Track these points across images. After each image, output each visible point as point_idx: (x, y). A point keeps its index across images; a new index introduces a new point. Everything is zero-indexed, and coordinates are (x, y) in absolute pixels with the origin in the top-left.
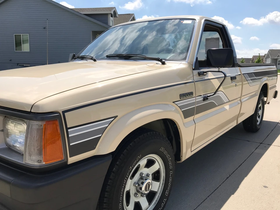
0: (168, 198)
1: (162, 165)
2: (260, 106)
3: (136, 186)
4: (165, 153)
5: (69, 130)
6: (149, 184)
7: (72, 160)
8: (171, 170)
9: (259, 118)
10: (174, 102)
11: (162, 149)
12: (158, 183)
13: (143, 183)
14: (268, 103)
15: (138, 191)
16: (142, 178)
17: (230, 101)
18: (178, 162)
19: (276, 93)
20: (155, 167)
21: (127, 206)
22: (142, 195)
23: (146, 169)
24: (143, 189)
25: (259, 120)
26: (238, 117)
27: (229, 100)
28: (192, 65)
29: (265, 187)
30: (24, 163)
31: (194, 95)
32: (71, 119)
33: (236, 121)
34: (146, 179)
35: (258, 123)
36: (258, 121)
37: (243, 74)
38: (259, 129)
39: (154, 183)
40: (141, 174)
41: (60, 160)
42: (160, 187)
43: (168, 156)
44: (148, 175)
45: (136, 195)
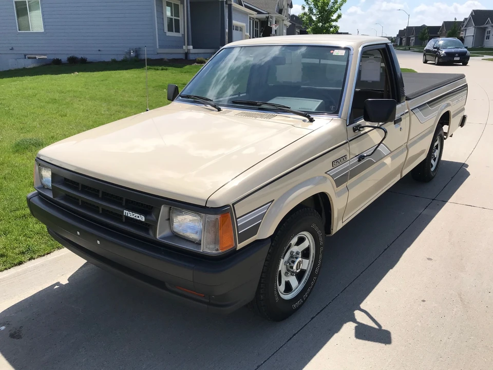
0: (317, 276)
1: (312, 241)
2: (436, 144)
3: (287, 265)
4: (316, 229)
5: (238, 220)
6: (300, 263)
7: (240, 246)
8: (322, 246)
9: (435, 161)
10: (326, 173)
11: (313, 226)
12: (308, 261)
13: (293, 262)
14: (451, 136)
15: (288, 270)
16: (292, 256)
17: (391, 152)
18: (327, 235)
19: (464, 118)
20: (305, 245)
21: (280, 285)
22: (292, 273)
23: (296, 247)
24: (295, 268)
25: (434, 163)
26: (402, 169)
27: (390, 150)
28: (346, 120)
29: (429, 259)
30: (201, 251)
31: (348, 158)
32: (239, 211)
33: (400, 175)
34: (297, 258)
35: (432, 169)
36: (432, 166)
37: (412, 110)
38: (433, 178)
39: (304, 260)
40: (292, 252)
41: (232, 247)
42: (310, 265)
43: (319, 232)
44: (297, 253)
45: (286, 274)
